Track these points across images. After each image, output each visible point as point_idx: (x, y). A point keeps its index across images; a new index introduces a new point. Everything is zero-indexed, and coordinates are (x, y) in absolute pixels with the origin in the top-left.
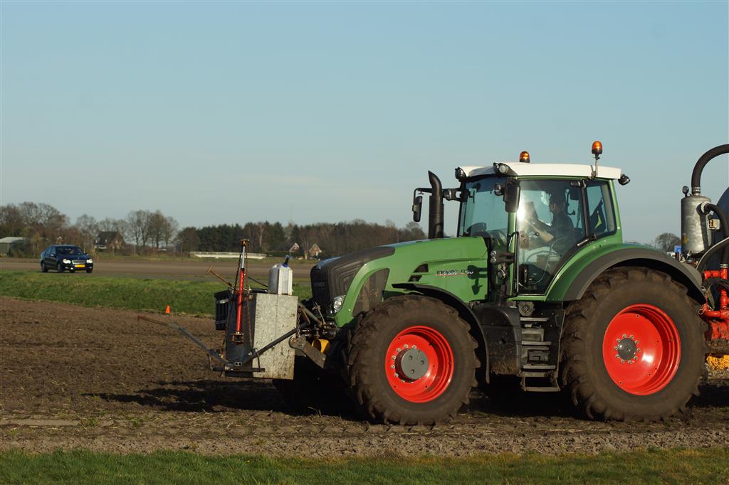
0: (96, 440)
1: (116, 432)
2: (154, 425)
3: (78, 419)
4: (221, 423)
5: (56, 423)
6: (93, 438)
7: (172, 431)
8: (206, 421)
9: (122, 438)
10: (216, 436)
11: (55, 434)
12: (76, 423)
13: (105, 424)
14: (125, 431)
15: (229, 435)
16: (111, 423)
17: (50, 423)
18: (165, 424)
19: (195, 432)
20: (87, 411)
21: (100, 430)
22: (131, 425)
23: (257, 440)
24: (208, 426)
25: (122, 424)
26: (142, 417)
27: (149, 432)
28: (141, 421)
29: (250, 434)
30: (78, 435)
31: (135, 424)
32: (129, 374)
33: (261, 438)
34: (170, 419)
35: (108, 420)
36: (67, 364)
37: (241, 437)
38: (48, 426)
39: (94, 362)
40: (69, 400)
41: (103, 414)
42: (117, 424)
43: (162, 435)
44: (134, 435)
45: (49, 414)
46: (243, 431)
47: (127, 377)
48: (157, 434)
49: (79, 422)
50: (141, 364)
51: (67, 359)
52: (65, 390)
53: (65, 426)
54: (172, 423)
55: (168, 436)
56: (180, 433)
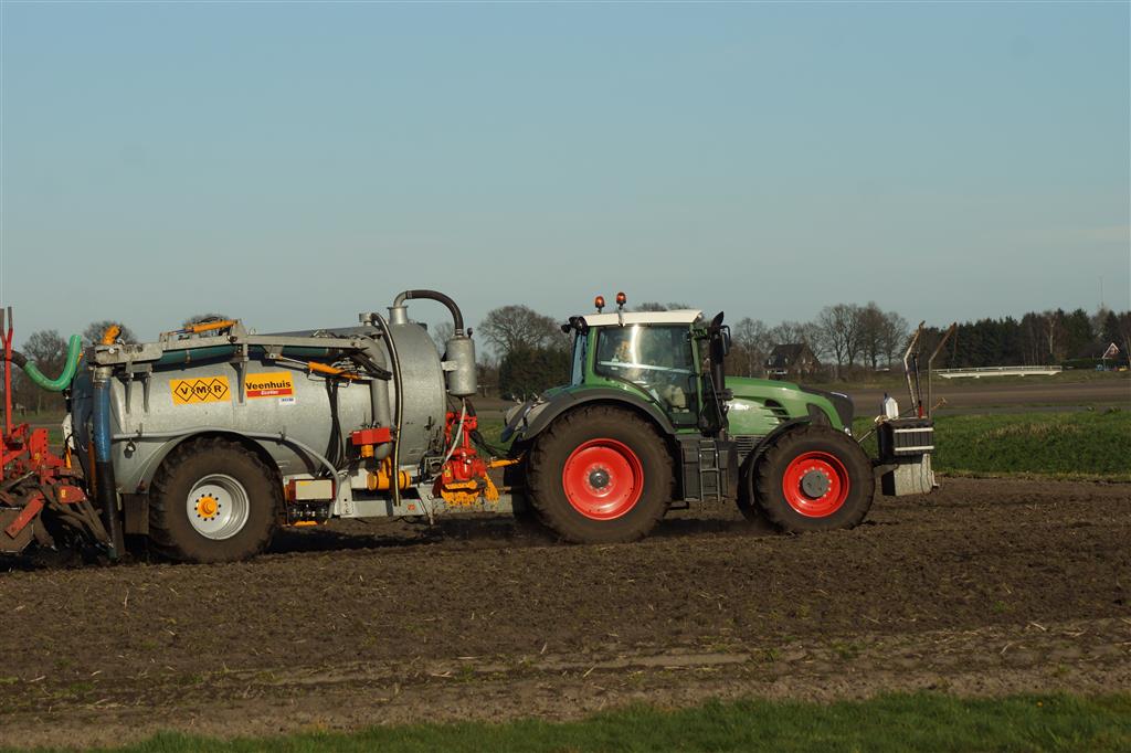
0: (776, 684)
1: (812, 668)
2: (876, 654)
3: (745, 651)
4: (993, 646)
5: (709, 660)
6: (773, 681)
7: (907, 663)
8: (965, 643)
9: (821, 679)
10: (984, 667)
11: (707, 678)
12: (743, 658)
13: (792, 656)
14: (826, 667)
15: (1006, 664)
16: (802, 654)
17: (700, 659)
18: (895, 652)
19: (948, 662)
20: (761, 637)
21: (784, 667)
22: (837, 656)
23: (1054, 670)
24: (969, 652)
25: (821, 656)
26: (856, 643)
27: (868, 665)
28: (854, 649)
29: (1043, 661)
30: (745, 677)
31: (844, 655)
32: (832, 576)
33: (1061, 666)
34: (902, 644)
35: (797, 650)
36: (726, 564)
37: (1027, 667)
38: (696, 666)
39: (772, 558)
40: (731, 622)
41: (788, 642)
42: (813, 657)
43: (889, 670)
44: (841, 673)
45: (697, 646)
46: (1030, 657)
47: (829, 579)
48: (882, 669)
49: (748, 656)
50: (851, 556)
51: (727, 556)
52: (724, 606)
53: (725, 665)
54: (906, 650)
55: (900, 671)
56: (919, 666)
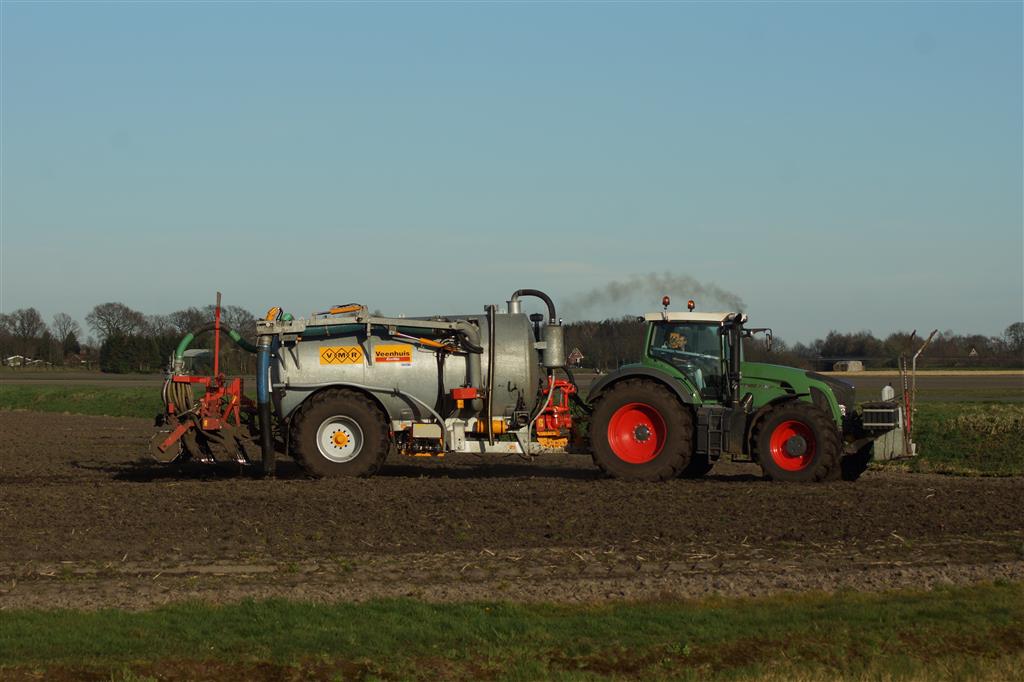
0: (296, 588)
1: (322, 578)
2: (370, 569)
3: (274, 564)
4: (455, 565)
5: (247, 569)
6: (293, 587)
7: (392, 576)
8: (435, 563)
9: (329, 586)
10: (448, 581)
11: (245, 583)
12: (272, 569)
13: (308, 569)
14: (333, 577)
15: (464, 579)
16: (316, 567)
17: (240, 569)
18: (384, 568)
19: (421, 576)
20: (286, 554)
21: (302, 577)
22: (341, 570)
23: (499, 584)
24: (438, 569)
25: (329, 569)
26: (356, 560)
27: (364, 577)
28: (354, 565)
29: (491, 577)
30: (273, 583)
31: (346, 569)
32: (340, 511)
33: (504, 582)
34: (389, 562)
35: (312, 564)
36: (262, 499)
37: (479, 582)
38: (237, 574)
39: (297, 496)
40: (264, 541)
41: (306, 558)
42: (324, 569)
43: (379, 581)
44: (344, 582)
45: (238, 560)
46: (482, 574)
47: (338, 513)
48: (373, 580)
49: (276, 568)
50: (355, 497)
51: (263, 494)
52: (260, 530)
53: (259, 574)
54: (392, 567)
55: (387, 582)
56: (402, 579)
